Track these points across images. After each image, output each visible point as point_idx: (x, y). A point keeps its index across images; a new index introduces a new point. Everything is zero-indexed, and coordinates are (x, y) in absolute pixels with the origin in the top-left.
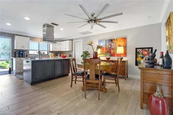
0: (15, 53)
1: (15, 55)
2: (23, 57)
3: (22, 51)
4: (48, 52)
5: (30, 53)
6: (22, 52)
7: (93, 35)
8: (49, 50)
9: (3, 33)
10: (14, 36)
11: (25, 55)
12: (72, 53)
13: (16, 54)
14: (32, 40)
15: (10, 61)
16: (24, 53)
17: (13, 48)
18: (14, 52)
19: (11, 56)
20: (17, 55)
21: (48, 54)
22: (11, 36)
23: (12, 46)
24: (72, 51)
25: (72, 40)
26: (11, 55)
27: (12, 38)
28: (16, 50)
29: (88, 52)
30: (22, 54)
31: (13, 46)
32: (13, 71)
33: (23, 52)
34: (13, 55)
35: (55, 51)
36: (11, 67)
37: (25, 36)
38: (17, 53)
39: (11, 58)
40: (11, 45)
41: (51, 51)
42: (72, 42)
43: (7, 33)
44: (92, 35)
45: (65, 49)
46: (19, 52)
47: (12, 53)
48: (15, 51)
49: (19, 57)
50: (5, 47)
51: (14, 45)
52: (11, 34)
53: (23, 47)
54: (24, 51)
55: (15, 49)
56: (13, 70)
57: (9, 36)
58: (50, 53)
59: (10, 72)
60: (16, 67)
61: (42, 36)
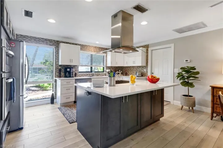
0: (60, 70)
1: (60, 74)
2: (70, 77)
3: (69, 67)
4: (104, 68)
5: (79, 71)
6: (69, 69)
7: (210, 32)
8: (105, 65)
9: (43, 40)
10: (58, 44)
11: (74, 73)
12: (145, 70)
13: (61, 72)
14: (83, 50)
15: (53, 84)
16: (71, 71)
17: (57, 63)
18: (58, 70)
19: (54, 76)
20: (62, 74)
21: (103, 72)
22: (55, 44)
23: (55, 61)
24: (146, 67)
25: (147, 47)
26: (54, 73)
27: (55, 48)
28: (60, 66)
29: (195, 69)
30: (70, 72)
31: (57, 60)
32: (56, 99)
33: (71, 69)
34: (57, 74)
35: (114, 67)
36: (54, 93)
37: (73, 44)
38: (63, 70)
39: (54, 78)
40: (54, 58)
41: (109, 67)
42: (147, 50)
43: (49, 40)
44: (206, 31)
45: (134, 62)
46: (66, 69)
47: (55, 71)
48: (60, 68)
49: (66, 77)
50: (46, 61)
51: (58, 57)
52: (54, 41)
53: (71, 61)
54: (73, 68)
55: (60, 64)
56: (56, 97)
57: (51, 44)
58: (107, 70)
59: (53, 100)
60: (61, 94)
61: (97, 42)
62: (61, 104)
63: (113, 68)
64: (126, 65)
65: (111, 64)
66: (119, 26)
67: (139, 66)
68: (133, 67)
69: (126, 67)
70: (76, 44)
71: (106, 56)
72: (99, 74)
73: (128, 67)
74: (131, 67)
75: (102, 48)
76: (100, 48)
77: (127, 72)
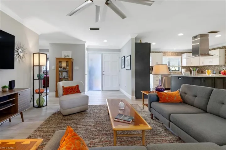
4: (179, 67)
8: (180, 65)
21: (179, 70)
24: (225, 65)
37: (157, 52)
41: (184, 66)
53: (157, 63)
55: (151, 65)
58: (182, 69)
60: (153, 83)
61: (175, 49)
62: (153, 89)
63: (188, 67)
64: (201, 65)
65: (187, 64)
66: (198, 40)
67: (217, 65)
68: (210, 66)
69: (202, 66)
70: (159, 52)
71: (181, 58)
72: (176, 72)
73: (205, 66)
74: (207, 66)
75: (177, 52)
76: (176, 52)
77: (203, 71)
